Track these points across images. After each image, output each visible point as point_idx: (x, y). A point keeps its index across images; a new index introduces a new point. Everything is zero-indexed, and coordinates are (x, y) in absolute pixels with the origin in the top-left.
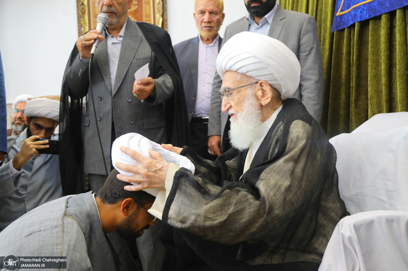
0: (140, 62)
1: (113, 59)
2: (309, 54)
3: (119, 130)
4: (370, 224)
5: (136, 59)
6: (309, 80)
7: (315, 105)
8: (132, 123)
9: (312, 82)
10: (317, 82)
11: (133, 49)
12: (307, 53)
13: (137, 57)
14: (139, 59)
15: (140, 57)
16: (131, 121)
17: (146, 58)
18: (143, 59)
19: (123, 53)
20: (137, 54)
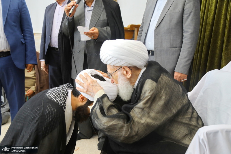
0: (102, 22)
1: (88, 20)
2: (189, 15)
3: (89, 59)
4: (216, 133)
5: (100, 20)
6: (187, 32)
7: (189, 48)
8: (96, 55)
9: (189, 33)
10: (192, 33)
11: (98, 14)
12: (188, 15)
13: (100, 19)
14: (101, 20)
15: (102, 19)
16: (96, 54)
17: (105, 20)
18: (104, 20)
19: (93, 17)
20: (100, 17)
